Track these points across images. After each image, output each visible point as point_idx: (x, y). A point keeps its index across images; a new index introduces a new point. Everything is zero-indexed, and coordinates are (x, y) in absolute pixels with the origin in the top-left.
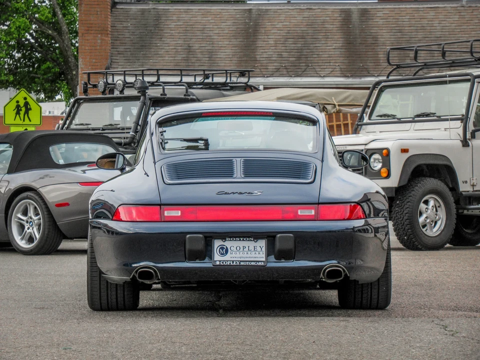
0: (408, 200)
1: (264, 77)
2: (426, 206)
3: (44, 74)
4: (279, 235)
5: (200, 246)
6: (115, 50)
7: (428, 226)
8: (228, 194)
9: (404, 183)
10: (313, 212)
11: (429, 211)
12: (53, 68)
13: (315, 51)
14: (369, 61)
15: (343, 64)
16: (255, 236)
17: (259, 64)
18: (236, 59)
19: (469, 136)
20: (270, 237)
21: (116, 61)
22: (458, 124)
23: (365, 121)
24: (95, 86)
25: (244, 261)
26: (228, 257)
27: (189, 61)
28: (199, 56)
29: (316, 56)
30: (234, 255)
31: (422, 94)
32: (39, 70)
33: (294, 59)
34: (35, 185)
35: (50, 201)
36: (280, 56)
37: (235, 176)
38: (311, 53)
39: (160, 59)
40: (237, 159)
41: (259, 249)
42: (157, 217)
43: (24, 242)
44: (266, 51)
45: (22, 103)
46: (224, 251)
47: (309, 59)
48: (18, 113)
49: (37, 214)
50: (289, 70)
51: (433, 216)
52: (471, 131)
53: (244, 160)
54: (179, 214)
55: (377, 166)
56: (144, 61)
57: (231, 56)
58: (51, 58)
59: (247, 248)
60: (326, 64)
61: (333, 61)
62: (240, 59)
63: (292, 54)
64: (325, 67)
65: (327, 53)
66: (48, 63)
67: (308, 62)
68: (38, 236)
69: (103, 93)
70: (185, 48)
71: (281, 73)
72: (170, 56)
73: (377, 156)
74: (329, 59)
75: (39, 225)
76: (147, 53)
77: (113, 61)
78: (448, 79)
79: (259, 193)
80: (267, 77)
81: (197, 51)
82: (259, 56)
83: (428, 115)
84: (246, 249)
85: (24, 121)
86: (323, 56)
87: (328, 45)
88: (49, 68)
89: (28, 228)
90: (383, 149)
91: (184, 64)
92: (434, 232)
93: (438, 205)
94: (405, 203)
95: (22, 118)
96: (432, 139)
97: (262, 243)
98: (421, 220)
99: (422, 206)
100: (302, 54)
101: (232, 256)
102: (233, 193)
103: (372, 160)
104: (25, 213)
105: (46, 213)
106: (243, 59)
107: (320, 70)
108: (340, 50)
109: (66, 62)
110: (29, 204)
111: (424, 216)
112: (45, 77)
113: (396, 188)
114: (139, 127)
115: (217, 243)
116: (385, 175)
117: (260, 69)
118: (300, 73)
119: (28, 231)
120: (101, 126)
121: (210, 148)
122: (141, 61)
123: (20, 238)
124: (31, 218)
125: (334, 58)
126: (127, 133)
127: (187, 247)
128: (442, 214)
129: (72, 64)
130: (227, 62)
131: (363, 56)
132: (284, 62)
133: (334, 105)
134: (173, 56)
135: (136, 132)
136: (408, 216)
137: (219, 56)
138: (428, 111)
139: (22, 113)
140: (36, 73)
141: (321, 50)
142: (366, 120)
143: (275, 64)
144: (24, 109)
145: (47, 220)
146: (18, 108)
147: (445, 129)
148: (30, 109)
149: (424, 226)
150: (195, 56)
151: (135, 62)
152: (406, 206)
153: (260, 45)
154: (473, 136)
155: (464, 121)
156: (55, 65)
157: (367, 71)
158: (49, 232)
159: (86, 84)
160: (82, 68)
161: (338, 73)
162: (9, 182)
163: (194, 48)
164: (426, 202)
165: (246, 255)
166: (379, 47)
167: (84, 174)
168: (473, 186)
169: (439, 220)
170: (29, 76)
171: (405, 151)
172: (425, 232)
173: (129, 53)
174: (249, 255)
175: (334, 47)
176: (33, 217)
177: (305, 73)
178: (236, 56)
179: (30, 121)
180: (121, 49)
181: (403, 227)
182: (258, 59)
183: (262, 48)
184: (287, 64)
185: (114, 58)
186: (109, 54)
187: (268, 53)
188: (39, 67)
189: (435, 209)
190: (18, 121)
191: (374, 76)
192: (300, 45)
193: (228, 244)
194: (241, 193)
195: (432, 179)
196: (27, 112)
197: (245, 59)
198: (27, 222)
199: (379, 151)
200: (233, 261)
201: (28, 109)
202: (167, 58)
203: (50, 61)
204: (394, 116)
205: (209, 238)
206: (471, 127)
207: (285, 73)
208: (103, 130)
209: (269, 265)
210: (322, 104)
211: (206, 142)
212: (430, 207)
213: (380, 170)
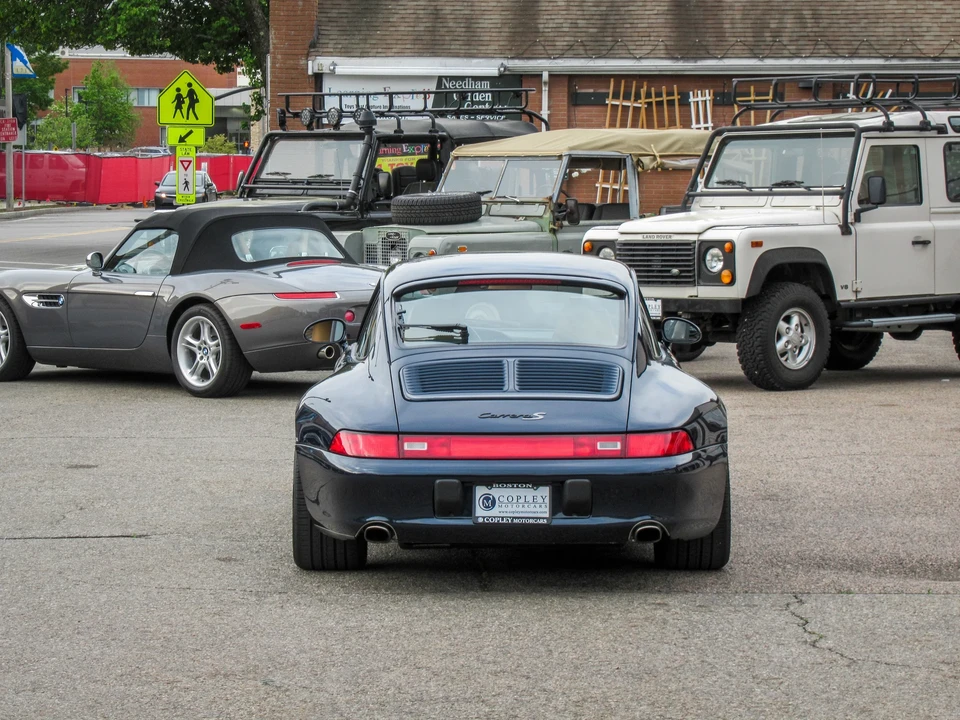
0: (760, 318)
1: (550, 58)
2: (786, 326)
3: (216, 36)
4: (569, 481)
5: (456, 495)
6: (325, 15)
7: (789, 355)
8: (496, 417)
9: (755, 292)
10: (619, 446)
11: (791, 333)
12: (230, 26)
13: (626, 17)
14: (708, 35)
15: (668, 39)
16: (534, 480)
17: (542, 39)
18: (507, 30)
19: (851, 218)
20: (556, 483)
21: (326, 32)
22: (836, 199)
23: (699, 190)
24: (297, 115)
25: (518, 518)
26: (495, 512)
27: (436, 33)
28: (451, 24)
29: (629, 26)
30: (504, 509)
31: (784, 152)
32: (210, 29)
33: (595, 30)
34: (211, 294)
35: (232, 318)
36: (575, 25)
37: (505, 388)
38: (621, 21)
39: (392, 29)
40: (509, 359)
41: (540, 500)
42: (393, 452)
43: (195, 377)
44: (553, 17)
45: (184, 92)
46: (490, 503)
47: (618, 30)
48: (179, 107)
49: (214, 338)
50: (588, 48)
51: (796, 339)
52: (854, 211)
53: (520, 361)
54: (426, 448)
55: (716, 266)
56: (368, 33)
57: (499, 26)
58: (227, 10)
59: (523, 498)
60: (644, 39)
61: (655, 34)
62: (513, 30)
63: (592, 22)
64: (643, 43)
65: (646, 21)
66: (223, 18)
67: (616, 34)
68: (215, 371)
69: (309, 127)
70: (429, 12)
71: (575, 52)
72: (406, 24)
73: (715, 251)
74: (648, 30)
75: (217, 354)
76: (374, 19)
77: (322, 32)
78: (821, 131)
79: (541, 417)
80: (554, 58)
81: (448, 16)
82: (542, 26)
83: (791, 184)
84: (522, 501)
85: (188, 118)
86: (639, 25)
87: (647, 8)
88: (223, 25)
89: (202, 358)
90: (726, 241)
91: (428, 37)
92: (798, 362)
93: (804, 323)
94: (756, 321)
95: (185, 116)
96: (797, 225)
97: (544, 492)
98: (780, 345)
99: (782, 325)
100: (607, 22)
101: (500, 509)
102: (504, 416)
103: (708, 257)
104: (197, 335)
105: (226, 337)
106: (518, 30)
107: (634, 47)
108: (665, 17)
109: (250, 17)
110: (203, 323)
111: (784, 339)
112: (218, 39)
113: (743, 300)
114: (362, 182)
115: (480, 491)
116: (727, 280)
117: (544, 46)
118: (604, 52)
119: (201, 362)
120: (305, 176)
121: (470, 340)
122: (363, 33)
123: (189, 371)
124: (205, 343)
125: (656, 30)
126: (344, 189)
127: (437, 498)
128: (810, 335)
129: (258, 21)
130: (494, 34)
131: (701, 26)
132: (579, 34)
133: (654, 156)
134: (412, 24)
135: (357, 189)
136: (761, 341)
137: (480, 26)
138: (792, 179)
139: (185, 107)
140: (205, 33)
141: (635, 17)
142: (700, 188)
143: (567, 39)
144: (187, 101)
145: (228, 347)
146: (179, 100)
147: (817, 207)
148: (197, 101)
149: (783, 355)
150: (445, 25)
151: (354, 35)
152: (757, 327)
153: (544, 8)
154: (857, 218)
155: (845, 196)
156: (233, 22)
157: (706, 49)
158: (231, 364)
159: (283, 112)
160: (274, 44)
161: (662, 53)
162: (174, 288)
163: (443, 12)
164: (788, 320)
165: (521, 509)
166: (724, 12)
167: (280, 280)
168: (856, 292)
169: (805, 344)
170: (194, 37)
171: (757, 244)
172: (784, 363)
173: (345, 20)
174: (526, 509)
175: (655, 12)
176: (208, 341)
177: (612, 52)
178: (507, 25)
179: (197, 119)
180: (334, 13)
181: (753, 357)
182: (541, 30)
183: (547, 13)
184: (584, 39)
185: (323, 28)
186: (315, 22)
187: (556, 21)
188: (209, 22)
189: (799, 330)
190: (179, 119)
191: (716, 58)
192: (604, 9)
193: (496, 492)
194: (514, 416)
195: (796, 284)
196: (192, 106)
197: (520, 30)
198: (200, 348)
199: (719, 244)
200: (503, 518)
201: (194, 101)
202: (403, 29)
203: (225, 15)
204: (741, 184)
205: (468, 483)
206: (854, 205)
207: (583, 52)
208: (309, 183)
209: (555, 522)
210: (636, 155)
211: (465, 332)
212: (793, 326)
213: (720, 272)
